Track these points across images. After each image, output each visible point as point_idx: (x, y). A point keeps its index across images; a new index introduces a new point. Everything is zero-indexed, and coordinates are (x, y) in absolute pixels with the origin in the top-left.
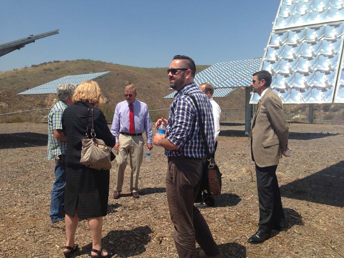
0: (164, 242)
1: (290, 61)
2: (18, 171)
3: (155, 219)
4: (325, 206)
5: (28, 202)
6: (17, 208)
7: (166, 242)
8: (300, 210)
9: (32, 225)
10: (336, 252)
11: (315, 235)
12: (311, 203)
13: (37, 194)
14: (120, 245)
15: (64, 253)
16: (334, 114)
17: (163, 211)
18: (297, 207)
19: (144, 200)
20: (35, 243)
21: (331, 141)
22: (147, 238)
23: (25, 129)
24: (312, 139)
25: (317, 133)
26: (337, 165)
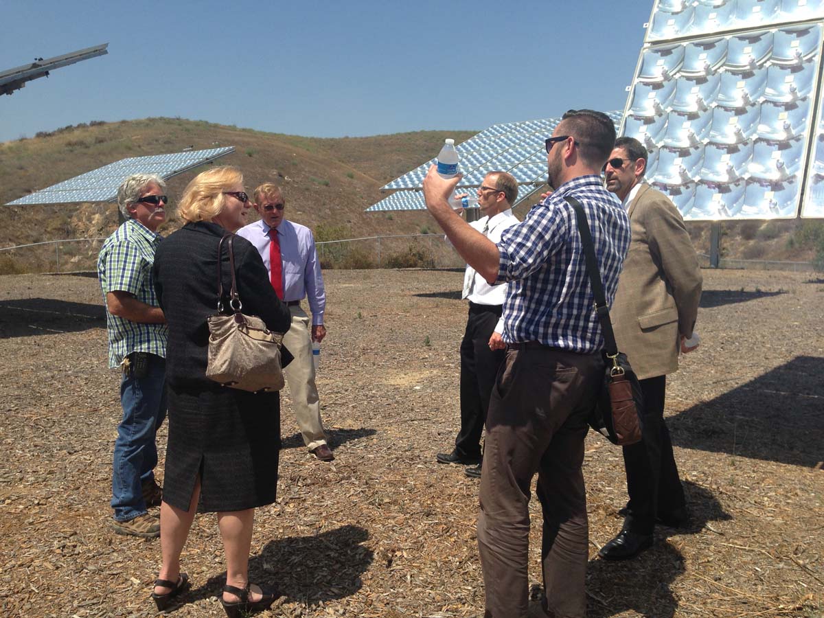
0: (398, 562)
1: (692, 116)
2: (20, 395)
3: (371, 507)
4: (772, 466)
5: (51, 473)
6: (24, 487)
7: (402, 561)
8: (715, 475)
9: (68, 529)
10: (809, 576)
11: (756, 534)
12: (738, 458)
13: (73, 452)
14: (291, 573)
15: (155, 596)
16: (767, 245)
17: (388, 486)
18: (706, 468)
19: (339, 461)
20: (77, 575)
21: (767, 309)
22: (356, 554)
23: (27, 291)
24: (721, 305)
25: (732, 290)
26: (789, 366)
